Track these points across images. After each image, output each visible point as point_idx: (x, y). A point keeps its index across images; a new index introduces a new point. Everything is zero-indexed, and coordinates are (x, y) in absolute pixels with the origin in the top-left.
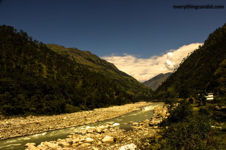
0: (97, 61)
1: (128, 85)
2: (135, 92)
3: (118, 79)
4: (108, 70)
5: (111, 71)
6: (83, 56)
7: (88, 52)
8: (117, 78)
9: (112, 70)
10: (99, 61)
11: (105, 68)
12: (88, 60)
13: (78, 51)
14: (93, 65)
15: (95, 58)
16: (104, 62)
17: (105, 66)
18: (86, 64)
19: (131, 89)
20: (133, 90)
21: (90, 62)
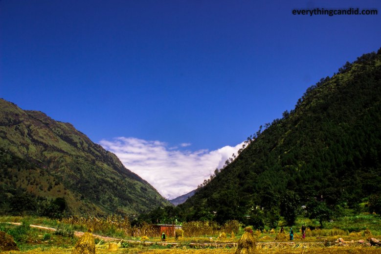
0: (82, 144)
1: (129, 195)
2: (141, 211)
3: (112, 181)
4: (99, 164)
5: (105, 166)
6: (53, 129)
7: (67, 124)
8: (109, 179)
9: (109, 165)
10: (85, 145)
11: (94, 158)
12: (62, 139)
13: (46, 120)
14: (69, 150)
15: (80, 139)
16: (98, 149)
17: (97, 156)
18: (55, 145)
19: (134, 205)
20: (138, 206)
21: (65, 142)
